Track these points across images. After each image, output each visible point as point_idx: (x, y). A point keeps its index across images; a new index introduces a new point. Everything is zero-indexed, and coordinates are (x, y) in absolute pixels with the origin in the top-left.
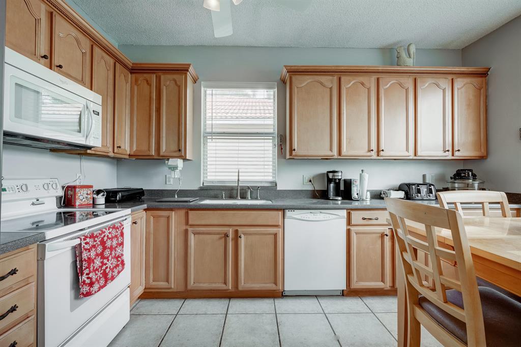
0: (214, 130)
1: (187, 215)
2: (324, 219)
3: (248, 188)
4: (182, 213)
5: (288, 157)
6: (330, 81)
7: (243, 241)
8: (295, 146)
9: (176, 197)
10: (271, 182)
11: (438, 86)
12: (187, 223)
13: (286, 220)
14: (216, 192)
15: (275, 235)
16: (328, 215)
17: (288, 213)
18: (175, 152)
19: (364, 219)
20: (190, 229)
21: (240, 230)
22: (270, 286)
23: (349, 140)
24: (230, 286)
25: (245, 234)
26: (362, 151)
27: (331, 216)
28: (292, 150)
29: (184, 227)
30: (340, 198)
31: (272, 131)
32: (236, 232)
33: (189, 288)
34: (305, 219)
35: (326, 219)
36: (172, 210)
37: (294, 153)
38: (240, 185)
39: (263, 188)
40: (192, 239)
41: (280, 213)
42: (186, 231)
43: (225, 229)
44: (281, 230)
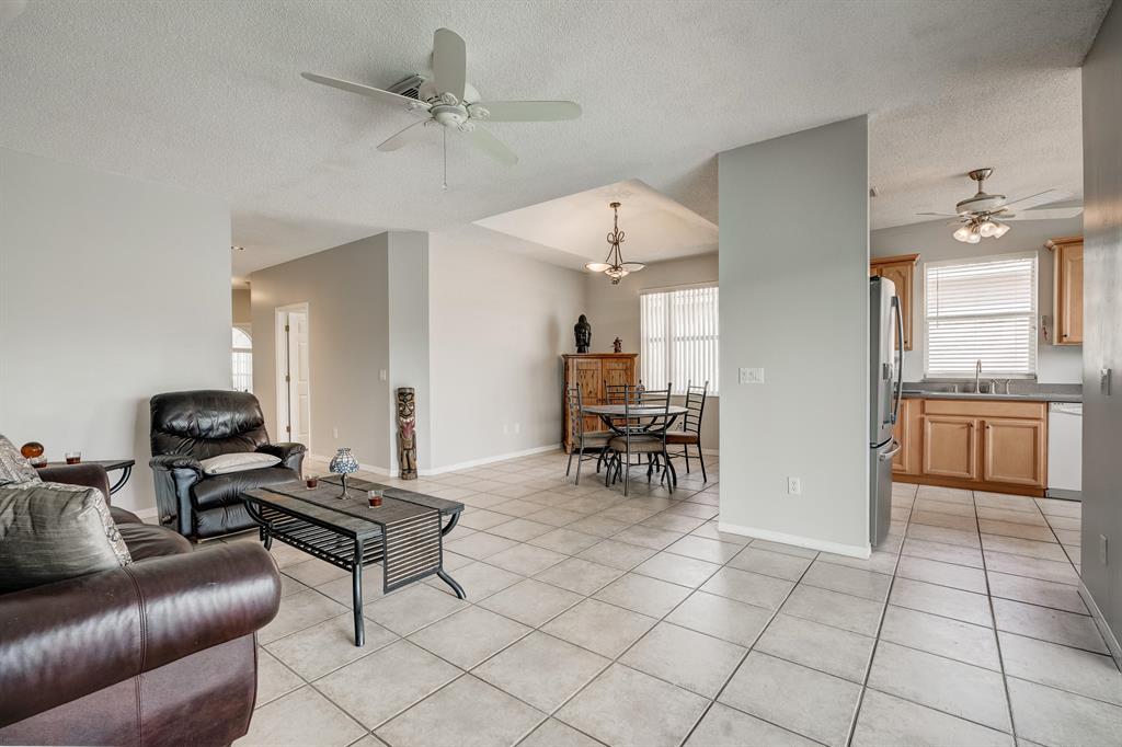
0: (940, 314)
1: (923, 403)
3: (992, 381)
4: (918, 402)
5: (1055, 343)
7: (990, 432)
8: (1067, 330)
10: (1029, 375)
12: (923, 411)
13: (1050, 414)
14: (944, 386)
15: (1035, 428)
17: (1053, 406)
20: (927, 418)
21: (987, 421)
22: (1029, 481)
24: (974, 475)
25: (993, 425)
28: (1061, 336)
29: (919, 416)
31: (1029, 310)
32: (983, 423)
33: (925, 472)
34: (1078, 412)
37: (1065, 339)
38: (980, 377)
39: (1015, 382)
40: (929, 427)
41: (1043, 406)
42: (922, 420)
43: (969, 420)
44: (1043, 424)
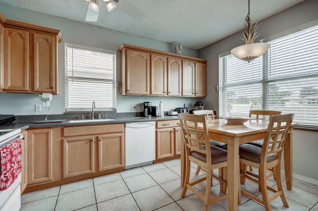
0: (74, 76)
1: (62, 131)
2: (145, 126)
3: (100, 112)
4: (59, 129)
5: (124, 93)
6: (146, 56)
7: (101, 143)
8: (129, 89)
9: (46, 119)
10: (113, 109)
11: (190, 65)
12: (62, 135)
13: (126, 128)
14: (76, 116)
15: (121, 137)
16: (147, 124)
17: (127, 125)
18: (47, 88)
19: (163, 125)
20: (65, 140)
21: (100, 136)
22: (118, 165)
23: (155, 86)
24: (94, 170)
25: (102, 139)
26: (160, 92)
27: (148, 125)
28: (126, 91)
29: (60, 139)
30: (150, 116)
31: (112, 79)
32: (97, 138)
33: (65, 177)
34: (136, 127)
35: (146, 126)
36: (50, 128)
37: (128, 92)
38: (94, 110)
39: (109, 112)
40: (67, 146)
41: (123, 125)
42: (62, 141)
43: (90, 137)
44: (123, 134)
